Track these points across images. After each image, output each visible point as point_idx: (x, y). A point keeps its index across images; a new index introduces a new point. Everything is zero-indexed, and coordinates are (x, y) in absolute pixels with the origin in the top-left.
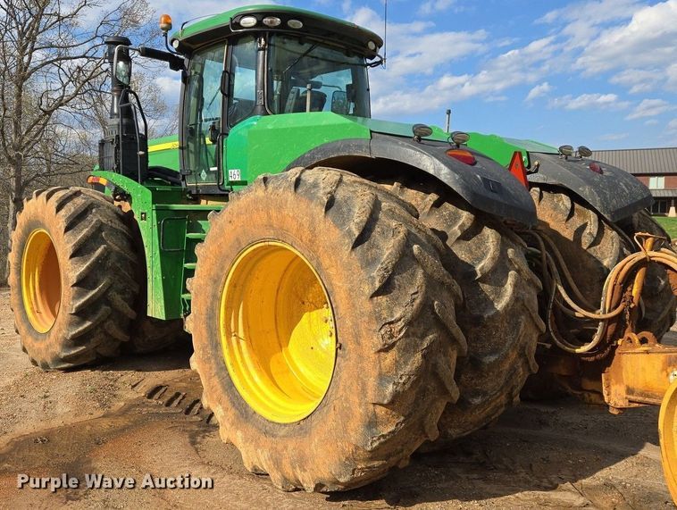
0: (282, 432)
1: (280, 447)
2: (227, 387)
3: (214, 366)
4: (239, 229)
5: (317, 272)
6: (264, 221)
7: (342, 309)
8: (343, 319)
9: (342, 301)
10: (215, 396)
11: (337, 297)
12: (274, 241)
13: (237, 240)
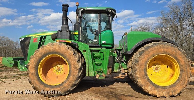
2: (151, 83)
3: (147, 79)
4: (155, 52)
5: (175, 59)
6: (162, 51)
7: (182, 64)
8: (182, 66)
9: (182, 63)
10: (148, 85)
11: (181, 62)
12: (164, 54)
13: (154, 54)
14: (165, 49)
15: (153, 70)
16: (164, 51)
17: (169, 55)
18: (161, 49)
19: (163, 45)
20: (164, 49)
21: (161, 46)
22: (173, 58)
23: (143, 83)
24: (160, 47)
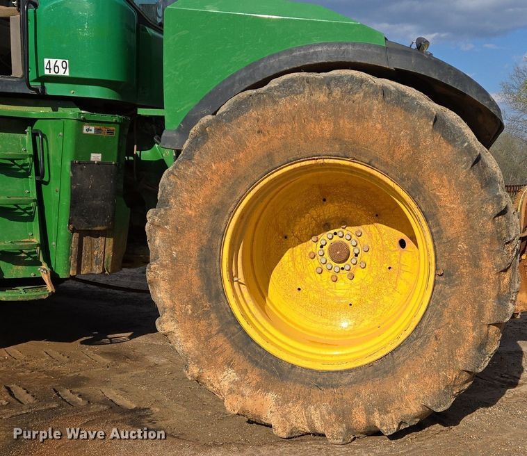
0: (346, 380)
1: (347, 396)
2: (240, 345)
3: (216, 321)
4: (276, 143)
5: (409, 193)
6: (327, 134)
7: (450, 232)
8: (452, 243)
9: (452, 225)
10: (221, 359)
11: (444, 220)
12: (337, 157)
13: (270, 156)
14: (346, 124)
15: (316, 263)
16: (337, 138)
17: (369, 164)
18: (318, 119)
19: (337, 92)
20: (336, 123)
21: (321, 97)
22: (398, 189)
23: (189, 345)
24: (314, 107)
